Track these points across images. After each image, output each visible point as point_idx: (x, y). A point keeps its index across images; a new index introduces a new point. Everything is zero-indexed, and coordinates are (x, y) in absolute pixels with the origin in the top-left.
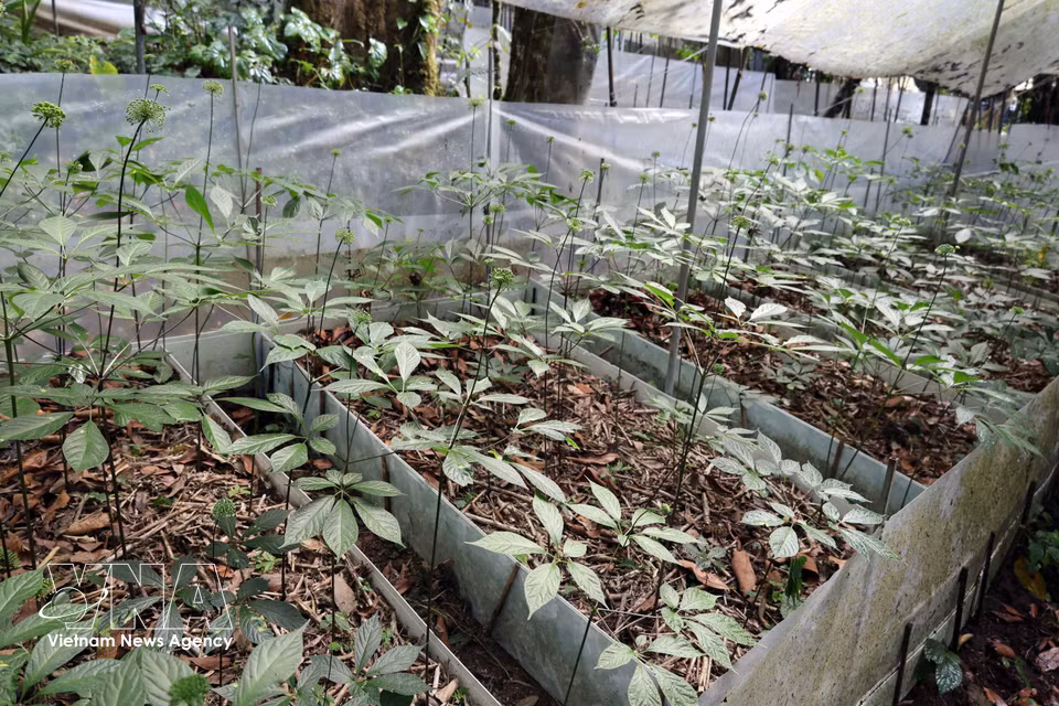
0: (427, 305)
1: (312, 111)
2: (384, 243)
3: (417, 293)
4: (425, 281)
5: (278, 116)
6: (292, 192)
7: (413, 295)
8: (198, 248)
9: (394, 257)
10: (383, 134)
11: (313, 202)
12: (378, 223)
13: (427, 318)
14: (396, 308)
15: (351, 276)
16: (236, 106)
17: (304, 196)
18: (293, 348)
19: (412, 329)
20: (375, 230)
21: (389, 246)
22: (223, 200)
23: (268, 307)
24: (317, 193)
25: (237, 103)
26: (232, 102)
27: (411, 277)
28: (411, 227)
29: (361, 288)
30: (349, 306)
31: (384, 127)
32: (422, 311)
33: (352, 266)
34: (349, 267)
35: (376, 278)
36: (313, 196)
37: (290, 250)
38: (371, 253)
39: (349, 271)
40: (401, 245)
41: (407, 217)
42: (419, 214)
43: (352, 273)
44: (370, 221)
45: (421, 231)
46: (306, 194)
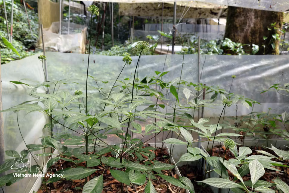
0: (271, 141)
1: (226, 63)
2: (252, 113)
3: (267, 135)
4: (271, 130)
5: (214, 66)
6: (216, 91)
7: (265, 136)
8: (175, 109)
9: (256, 118)
10: (254, 71)
11: (222, 95)
12: (250, 104)
13: (271, 147)
14: (257, 141)
15: (236, 126)
16: (199, 63)
17: (219, 93)
18: (195, 154)
19: (263, 152)
20: (248, 106)
21: (255, 114)
22: (187, 93)
23: (189, 134)
24: (225, 92)
25: (200, 62)
26: (197, 62)
27: (264, 128)
28: (266, 108)
29: (240, 131)
30: (228, 137)
31: (255, 68)
32: (269, 144)
33: (238, 121)
34: (236, 121)
35: (248, 127)
36: (223, 93)
37: (214, 114)
38: (246, 117)
39: (236, 123)
40: (259, 114)
41: (263, 103)
42: (269, 102)
43: (237, 124)
44: (246, 103)
45: (270, 109)
46: (221, 92)
